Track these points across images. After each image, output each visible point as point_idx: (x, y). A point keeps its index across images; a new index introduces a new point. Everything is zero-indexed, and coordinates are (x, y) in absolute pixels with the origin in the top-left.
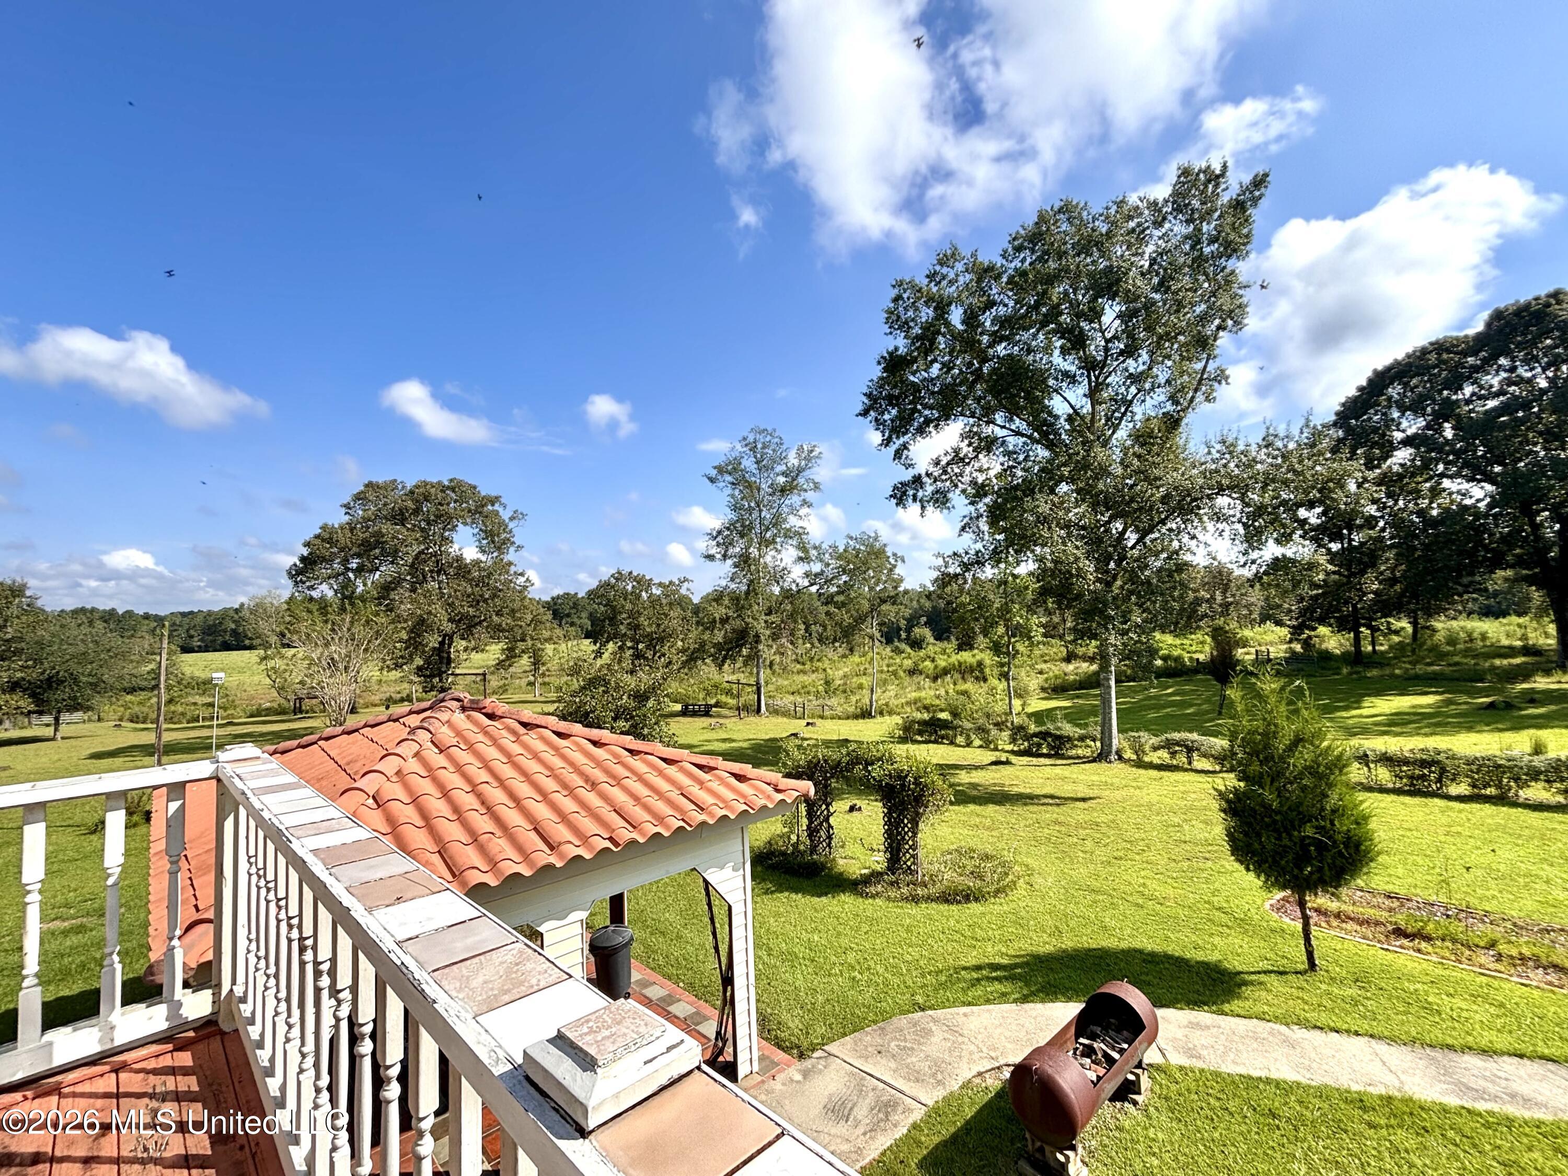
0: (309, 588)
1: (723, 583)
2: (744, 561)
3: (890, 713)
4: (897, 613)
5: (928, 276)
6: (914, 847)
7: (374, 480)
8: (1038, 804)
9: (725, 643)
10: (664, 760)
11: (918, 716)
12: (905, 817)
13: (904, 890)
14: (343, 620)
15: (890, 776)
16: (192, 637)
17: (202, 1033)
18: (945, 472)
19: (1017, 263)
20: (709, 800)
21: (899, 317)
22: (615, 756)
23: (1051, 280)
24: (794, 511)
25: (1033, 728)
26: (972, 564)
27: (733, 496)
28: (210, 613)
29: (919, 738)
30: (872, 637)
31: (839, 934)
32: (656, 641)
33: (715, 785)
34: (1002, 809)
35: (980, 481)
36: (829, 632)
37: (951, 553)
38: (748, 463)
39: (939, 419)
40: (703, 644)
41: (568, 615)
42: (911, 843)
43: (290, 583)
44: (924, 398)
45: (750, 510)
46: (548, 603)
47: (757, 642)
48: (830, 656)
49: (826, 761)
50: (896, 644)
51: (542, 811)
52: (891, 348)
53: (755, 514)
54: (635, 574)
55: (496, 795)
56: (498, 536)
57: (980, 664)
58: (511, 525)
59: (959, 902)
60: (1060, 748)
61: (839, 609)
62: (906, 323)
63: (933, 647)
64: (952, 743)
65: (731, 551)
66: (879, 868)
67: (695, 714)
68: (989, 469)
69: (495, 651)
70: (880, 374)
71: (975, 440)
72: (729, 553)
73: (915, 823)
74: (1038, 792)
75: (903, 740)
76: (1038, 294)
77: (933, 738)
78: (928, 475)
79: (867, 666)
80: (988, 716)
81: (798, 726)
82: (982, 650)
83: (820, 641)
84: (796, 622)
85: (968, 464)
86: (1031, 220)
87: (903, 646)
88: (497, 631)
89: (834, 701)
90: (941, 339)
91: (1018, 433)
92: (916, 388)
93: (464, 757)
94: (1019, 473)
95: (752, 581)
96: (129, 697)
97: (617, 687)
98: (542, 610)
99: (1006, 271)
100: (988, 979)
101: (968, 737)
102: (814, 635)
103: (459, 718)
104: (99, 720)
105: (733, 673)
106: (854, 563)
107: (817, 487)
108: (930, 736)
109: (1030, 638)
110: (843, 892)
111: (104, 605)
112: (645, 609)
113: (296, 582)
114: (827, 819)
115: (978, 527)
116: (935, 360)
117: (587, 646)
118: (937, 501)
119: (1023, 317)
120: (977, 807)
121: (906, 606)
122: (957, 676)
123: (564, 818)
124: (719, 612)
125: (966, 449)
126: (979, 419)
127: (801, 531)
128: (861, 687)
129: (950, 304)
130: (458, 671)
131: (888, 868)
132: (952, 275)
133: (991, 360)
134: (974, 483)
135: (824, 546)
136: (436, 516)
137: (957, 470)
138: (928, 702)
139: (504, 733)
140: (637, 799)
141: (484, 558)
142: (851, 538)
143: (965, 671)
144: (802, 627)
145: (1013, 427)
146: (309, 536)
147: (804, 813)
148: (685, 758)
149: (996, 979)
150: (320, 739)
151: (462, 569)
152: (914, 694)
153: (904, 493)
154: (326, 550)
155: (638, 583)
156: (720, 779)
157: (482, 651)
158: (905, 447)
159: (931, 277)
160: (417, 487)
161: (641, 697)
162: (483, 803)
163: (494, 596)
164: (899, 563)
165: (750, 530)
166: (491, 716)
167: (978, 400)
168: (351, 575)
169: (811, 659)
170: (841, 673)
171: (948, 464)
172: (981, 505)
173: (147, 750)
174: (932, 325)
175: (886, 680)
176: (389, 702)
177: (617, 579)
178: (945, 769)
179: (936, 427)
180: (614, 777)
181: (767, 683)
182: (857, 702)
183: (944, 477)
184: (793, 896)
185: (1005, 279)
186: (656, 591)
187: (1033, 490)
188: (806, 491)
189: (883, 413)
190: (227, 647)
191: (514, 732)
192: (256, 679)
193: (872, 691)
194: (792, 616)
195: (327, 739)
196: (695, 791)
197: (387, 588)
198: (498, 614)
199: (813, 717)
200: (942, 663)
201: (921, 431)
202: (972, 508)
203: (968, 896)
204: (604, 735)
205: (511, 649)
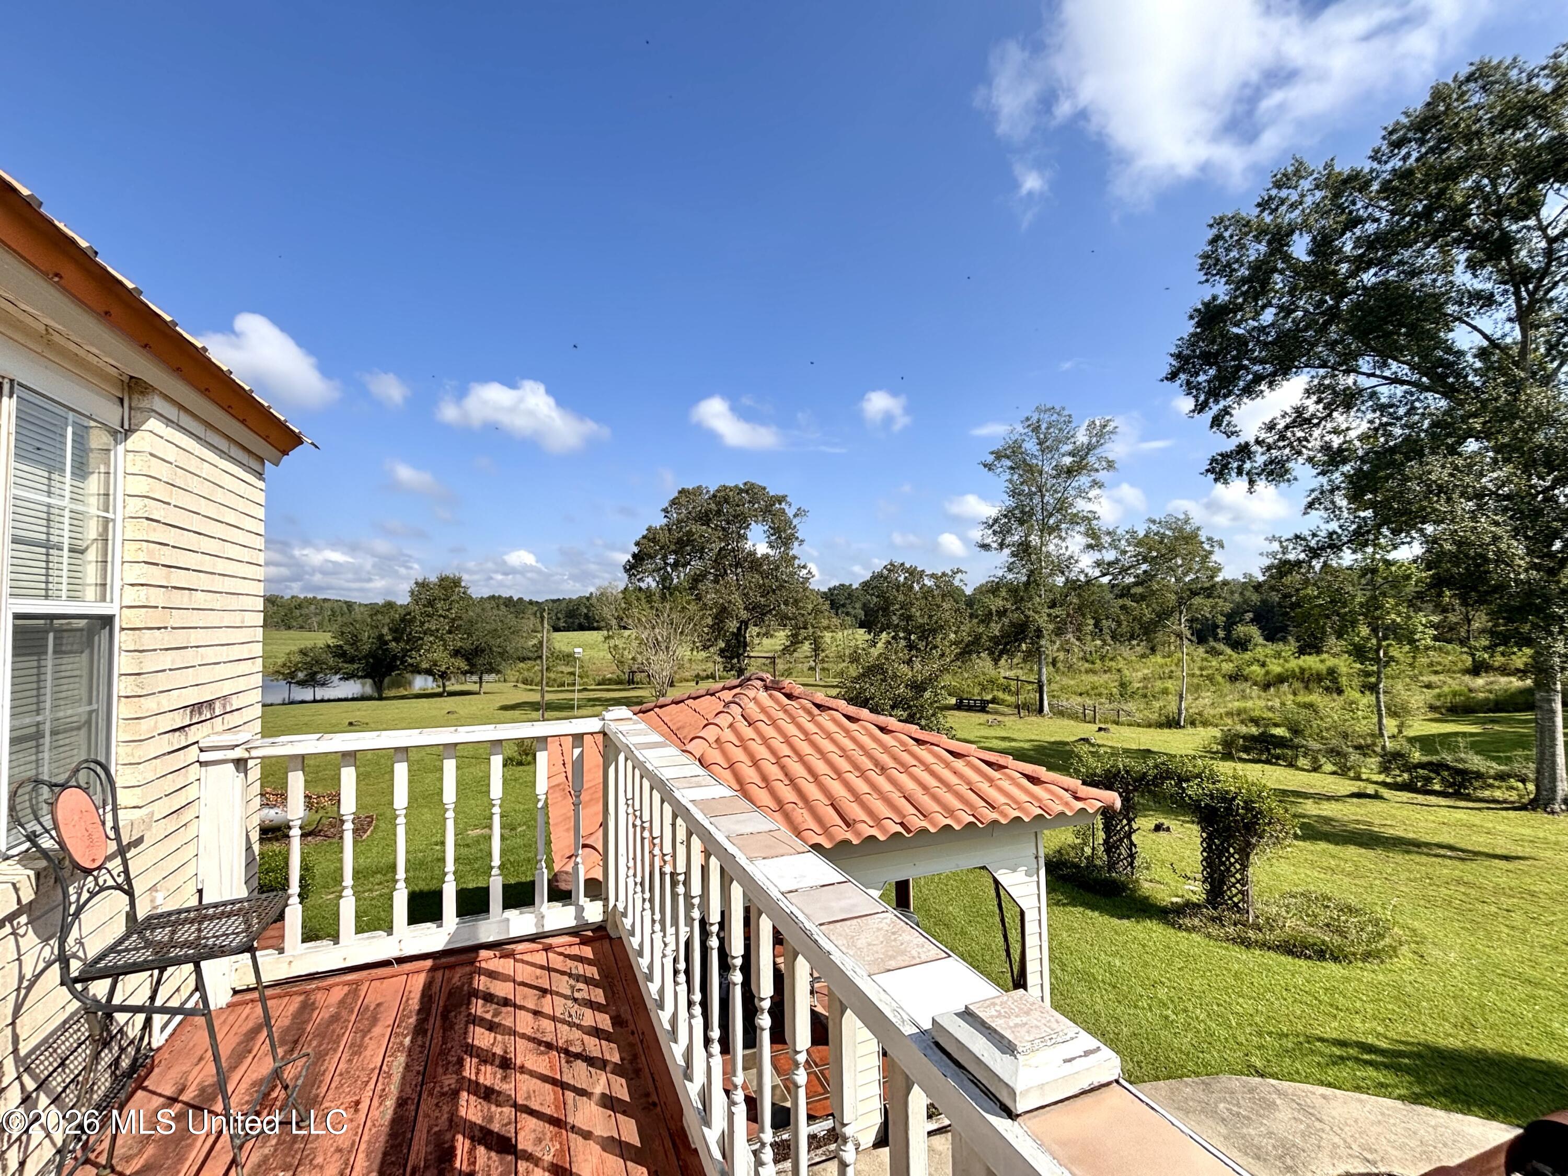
0: (639, 580)
1: (1000, 573)
2: (1024, 550)
3: (1205, 724)
4: (1213, 607)
5: (1259, 205)
6: (1244, 882)
7: (686, 487)
8: (1428, 855)
9: (1002, 637)
10: (951, 753)
11: (1243, 730)
12: (1230, 845)
13: (1231, 930)
14: (664, 607)
15: (1212, 796)
16: (559, 619)
17: (598, 934)
18: (1282, 437)
19: (1396, 163)
20: (1001, 799)
21: (1218, 260)
22: (902, 743)
23: (1453, 174)
24: (1081, 493)
25: (1417, 756)
26: (1323, 548)
27: (1010, 481)
28: (570, 600)
29: (1245, 756)
30: (1179, 636)
31: (1146, 965)
32: (928, 632)
33: (1005, 784)
34: (1371, 854)
35: (1335, 445)
36: (1125, 628)
37: (1290, 535)
38: (1031, 446)
39: (1274, 374)
40: (978, 638)
41: (844, 605)
42: (1238, 876)
43: (626, 576)
44: (1253, 351)
45: (1031, 495)
46: (825, 593)
47: (1038, 637)
48: (1125, 654)
49: (1127, 772)
50: (1212, 643)
51: (837, 789)
52: (1207, 298)
53: (1037, 499)
54: (907, 565)
55: (797, 769)
56: (785, 531)
57: (1332, 672)
58: (795, 522)
59: (1310, 957)
60: (1462, 785)
61: (1137, 602)
62: (1229, 264)
63: (1262, 649)
64: (1291, 765)
65: (1008, 540)
66: (1194, 899)
67: (970, 709)
68: (1348, 429)
69: (781, 637)
70: (1192, 330)
71: (1328, 396)
72: (1007, 542)
73: (1245, 854)
74: (1428, 839)
75: (1227, 756)
76: (1429, 196)
77: (1264, 757)
78: (1258, 442)
79: (1173, 668)
80: (1345, 736)
81: (1088, 730)
82: (1334, 655)
83: (1113, 638)
84: (1084, 615)
85: (1318, 425)
86: (1418, 101)
87: (1221, 646)
88: (783, 620)
89: (1131, 706)
90: (1277, 277)
91: (1395, 380)
92: (1241, 341)
93: (770, 731)
94: (1397, 431)
95: (1032, 572)
96: (521, 665)
97: (895, 676)
98: (821, 600)
99: (1378, 177)
100: (1357, 1060)
101: (1315, 760)
102: (1105, 631)
103: (763, 695)
104: (505, 681)
105: (1011, 669)
106: (1158, 550)
107: (1110, 465)
108: (1261, 753)
109: (1412, 642)
110: (1150, 918)
111: (505, 594)
112: (917, 599)
113: (630, 576)
114: (1129, 835)
115: (1333, 502)
116: (1269, 304)
117: (861, 635)
118: (1271, 473)
119: (1405, 230)
120: (1331, 847)
121: (1225, 600)
122: (1297, 685)
123: (857, 798)
124: (996, 603)
125: (1312, 406)
126: (1334, 369)
127: (1090, 515)
128: (1165, 692)
129: (1292, 232)
130: (752, 654)
131: (1208, 901)
132: (1294, 197)
133: (1354, 292)
134: (1326, 448)
135: (1119, 532)
136: (734, 516)
137: (1300, 434)
138: (1257, 713)
139: (801, 712)
140: (925, 788)
141: (771, 552)
142: (1154, 522)
143: (1308, 680)
144: (1092, 622)
145: (1387, 373)
146: (638, 537)
147: (1101, 826)
148: (972, 753)
149: (1367, 1062)
150: (656, 706)
151: (754, 563)
152: (1236, 704)
153: (1225, 466)
154: (653, 548)
155: (911, 574)
156: (1012, 779)
157: (772, 636)
158: (1226, 411)
159: (1263, 205)
160: (718, 491)
161: (918, 687)
162: (786, 775)
163: (781, 587)
164: (1216, 549)
165: (1031, 517)
166: (789, 696)
167: (1331, 345)
168: (669, 569)
169: (1102, 658)
170: (1140, 675)
171: (1287, 427)
172: (1337, 474)
173: (535, 706)
174: (1265, 262)
175: (1198, 685)
176: (698, 678)
177: (890, 571)
178: (1283, 794)
179: (1271, 384)
180: (902, 764)
181: (1050, 682)
182: (1160, 708)
183: (1281, 444)
184: (1089, 913)
185: (1375, 186)
186: (928, 582)
187: (1422, 450)
188: (1097, 470)
189: (1197, 374)
190: (581, 628)
191: (809, 713)
192: (602, 654)
193: (1181, 697)
194: (1080, 609)
195: (661, 707)
196: (984, 786)
197: (696, 580)
198: (786, 603)
199: (1105, 722)
200: (1276, 668)
201: (1249, 391)
202: (1323, 480)
203: (1321, 953)
204: (891, 722)
205: (795, 636)
